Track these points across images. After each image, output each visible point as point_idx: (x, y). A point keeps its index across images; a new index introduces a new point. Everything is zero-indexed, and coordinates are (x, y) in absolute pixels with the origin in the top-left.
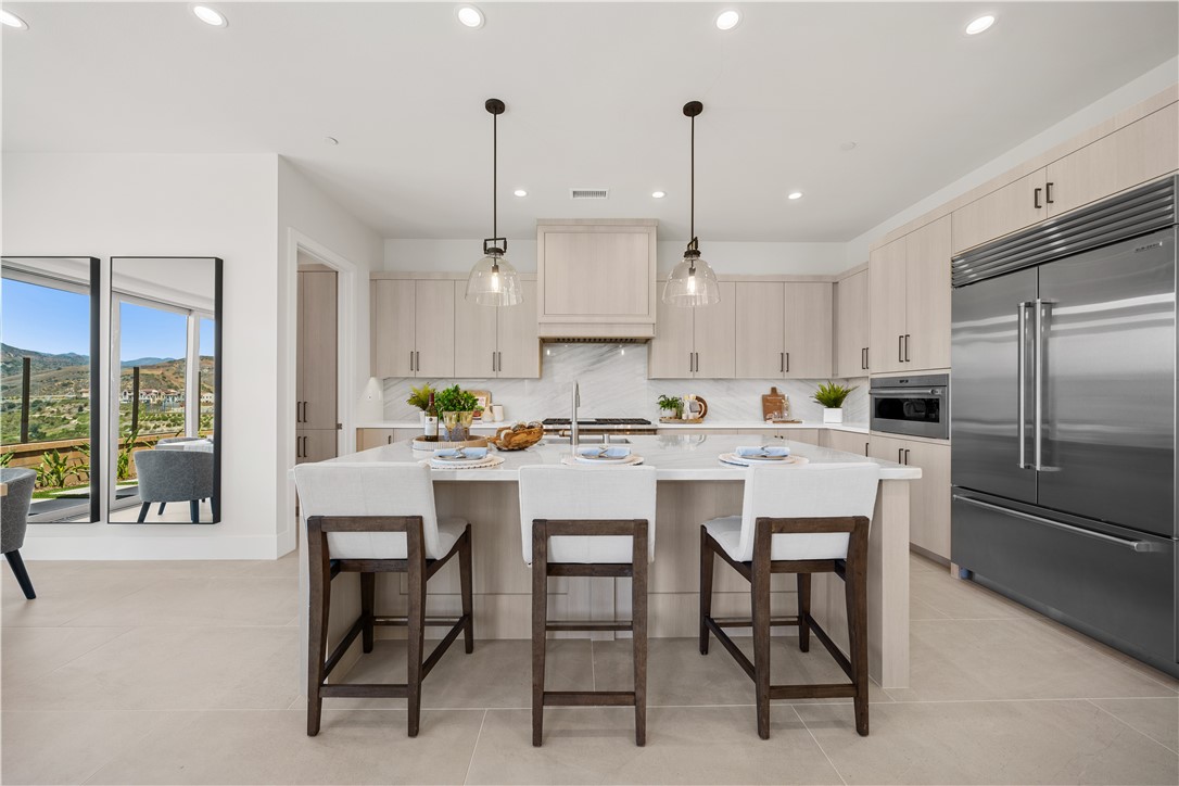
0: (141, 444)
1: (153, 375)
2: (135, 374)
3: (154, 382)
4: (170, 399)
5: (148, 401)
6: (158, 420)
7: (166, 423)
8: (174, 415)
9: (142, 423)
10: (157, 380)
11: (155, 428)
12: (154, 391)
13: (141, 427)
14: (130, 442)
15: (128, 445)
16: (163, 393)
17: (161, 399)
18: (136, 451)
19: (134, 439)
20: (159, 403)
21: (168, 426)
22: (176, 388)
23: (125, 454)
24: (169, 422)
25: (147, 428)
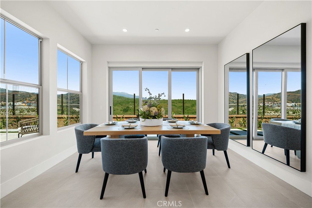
0: (265, 118)
1: (269, 98)
2: (264, 98)
3: (269, 100)
4: (275, 105)
5: (268, 105)
6: (271, 110)
7: (273, 111)
8: (276, 109)
9: (266, 111)
10: (270, 99)
11: (270, 113)
12: (270, 103)
13: (266, 112)
14: (262, 117)
15: (262, 118)
16: (272, 103)
17: (272, 105)
18: (264, 120)
19: (264, 116)
20: (271, 106)
21: (274, 112)
22: (276, 102)
23: (261, 120)
24: (274, 111)
25: (268, 113)
